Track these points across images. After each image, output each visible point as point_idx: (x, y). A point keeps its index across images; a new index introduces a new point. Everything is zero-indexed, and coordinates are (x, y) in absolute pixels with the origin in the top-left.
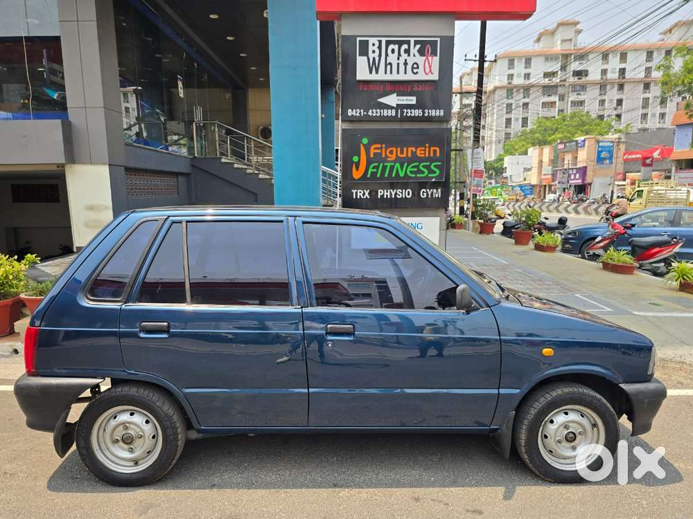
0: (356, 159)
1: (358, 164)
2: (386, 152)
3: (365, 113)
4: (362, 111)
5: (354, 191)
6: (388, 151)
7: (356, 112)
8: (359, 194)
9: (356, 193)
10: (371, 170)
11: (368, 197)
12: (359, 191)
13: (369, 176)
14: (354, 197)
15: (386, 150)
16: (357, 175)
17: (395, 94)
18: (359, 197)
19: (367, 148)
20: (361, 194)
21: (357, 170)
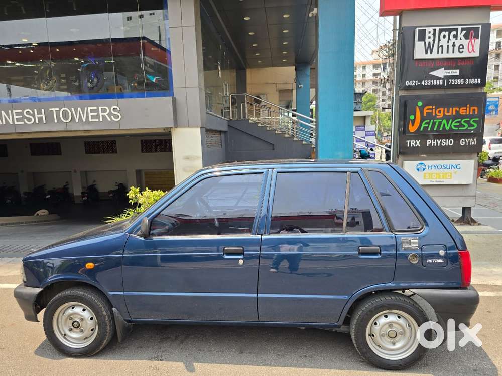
0: (412, 117)
1: (413, 122)
2: (435, 111)
3: (419, 83)
4: (417, 82)
5: (408, 141)
6: (437, 112)
7: (412, 83)
8: (412, 144)
9: (410, 143)
10: (423, 125)
11: (419, 146)
12: (412, 141)
13: (421, 130)
14: (408, 146)
15: (436, 110)
16: (412, 129)
17: (443, 68)
18: (412, 146)
19: (422, 109)
20: (414, 144)
21: (413, 126)
